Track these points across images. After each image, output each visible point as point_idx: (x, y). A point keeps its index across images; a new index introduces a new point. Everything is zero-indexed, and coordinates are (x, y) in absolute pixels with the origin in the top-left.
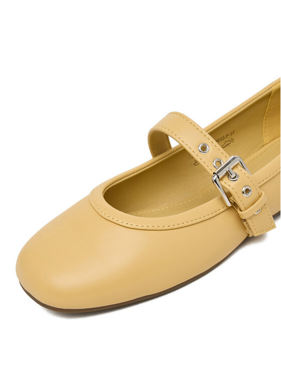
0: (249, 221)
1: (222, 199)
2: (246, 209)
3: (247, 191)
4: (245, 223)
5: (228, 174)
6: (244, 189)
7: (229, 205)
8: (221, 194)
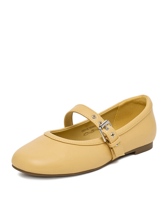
0: (114, 149)
1: (102, 138)
2: (113, 143)
3: (113, 135)
4: (112, 150)
5: (105, 127)
6: (111, 134)
7: (105, 141)
8: (102, 136)
